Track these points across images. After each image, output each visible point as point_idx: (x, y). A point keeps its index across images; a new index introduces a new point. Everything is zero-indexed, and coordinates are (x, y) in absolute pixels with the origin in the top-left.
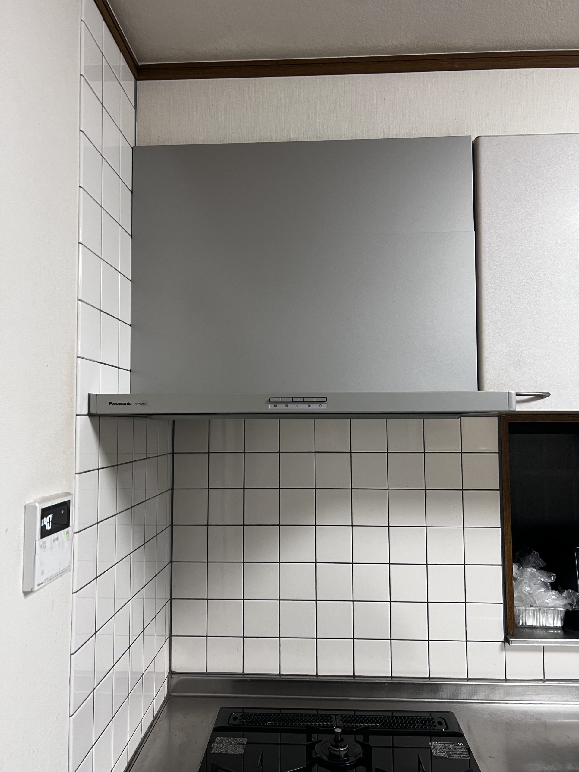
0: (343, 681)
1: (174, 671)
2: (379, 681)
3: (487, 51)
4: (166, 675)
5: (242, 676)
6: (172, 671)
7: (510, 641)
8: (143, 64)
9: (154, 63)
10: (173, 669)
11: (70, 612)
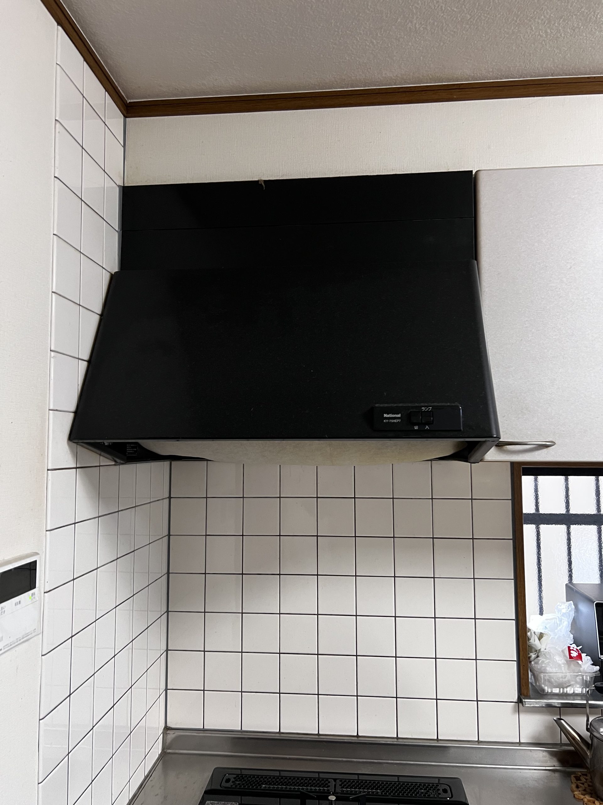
0: (345, 741)
1: (169, 726)
2: (384, 742)
3: (488, 80)
4: (161, 731)
5: (240, 733)
6: (168, 727)
7: (524, 703)
8: (132, 101)
9: (143, 100)
10: (169, 725)
11: (39, 675)
